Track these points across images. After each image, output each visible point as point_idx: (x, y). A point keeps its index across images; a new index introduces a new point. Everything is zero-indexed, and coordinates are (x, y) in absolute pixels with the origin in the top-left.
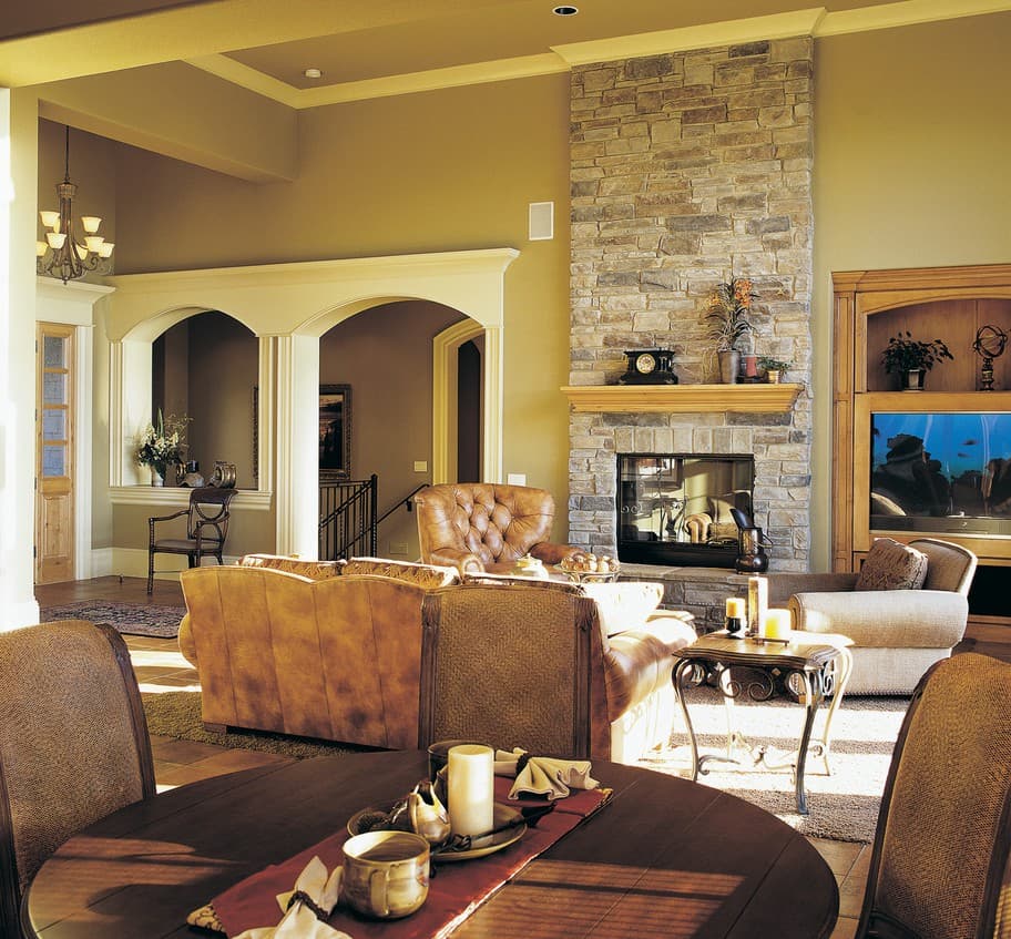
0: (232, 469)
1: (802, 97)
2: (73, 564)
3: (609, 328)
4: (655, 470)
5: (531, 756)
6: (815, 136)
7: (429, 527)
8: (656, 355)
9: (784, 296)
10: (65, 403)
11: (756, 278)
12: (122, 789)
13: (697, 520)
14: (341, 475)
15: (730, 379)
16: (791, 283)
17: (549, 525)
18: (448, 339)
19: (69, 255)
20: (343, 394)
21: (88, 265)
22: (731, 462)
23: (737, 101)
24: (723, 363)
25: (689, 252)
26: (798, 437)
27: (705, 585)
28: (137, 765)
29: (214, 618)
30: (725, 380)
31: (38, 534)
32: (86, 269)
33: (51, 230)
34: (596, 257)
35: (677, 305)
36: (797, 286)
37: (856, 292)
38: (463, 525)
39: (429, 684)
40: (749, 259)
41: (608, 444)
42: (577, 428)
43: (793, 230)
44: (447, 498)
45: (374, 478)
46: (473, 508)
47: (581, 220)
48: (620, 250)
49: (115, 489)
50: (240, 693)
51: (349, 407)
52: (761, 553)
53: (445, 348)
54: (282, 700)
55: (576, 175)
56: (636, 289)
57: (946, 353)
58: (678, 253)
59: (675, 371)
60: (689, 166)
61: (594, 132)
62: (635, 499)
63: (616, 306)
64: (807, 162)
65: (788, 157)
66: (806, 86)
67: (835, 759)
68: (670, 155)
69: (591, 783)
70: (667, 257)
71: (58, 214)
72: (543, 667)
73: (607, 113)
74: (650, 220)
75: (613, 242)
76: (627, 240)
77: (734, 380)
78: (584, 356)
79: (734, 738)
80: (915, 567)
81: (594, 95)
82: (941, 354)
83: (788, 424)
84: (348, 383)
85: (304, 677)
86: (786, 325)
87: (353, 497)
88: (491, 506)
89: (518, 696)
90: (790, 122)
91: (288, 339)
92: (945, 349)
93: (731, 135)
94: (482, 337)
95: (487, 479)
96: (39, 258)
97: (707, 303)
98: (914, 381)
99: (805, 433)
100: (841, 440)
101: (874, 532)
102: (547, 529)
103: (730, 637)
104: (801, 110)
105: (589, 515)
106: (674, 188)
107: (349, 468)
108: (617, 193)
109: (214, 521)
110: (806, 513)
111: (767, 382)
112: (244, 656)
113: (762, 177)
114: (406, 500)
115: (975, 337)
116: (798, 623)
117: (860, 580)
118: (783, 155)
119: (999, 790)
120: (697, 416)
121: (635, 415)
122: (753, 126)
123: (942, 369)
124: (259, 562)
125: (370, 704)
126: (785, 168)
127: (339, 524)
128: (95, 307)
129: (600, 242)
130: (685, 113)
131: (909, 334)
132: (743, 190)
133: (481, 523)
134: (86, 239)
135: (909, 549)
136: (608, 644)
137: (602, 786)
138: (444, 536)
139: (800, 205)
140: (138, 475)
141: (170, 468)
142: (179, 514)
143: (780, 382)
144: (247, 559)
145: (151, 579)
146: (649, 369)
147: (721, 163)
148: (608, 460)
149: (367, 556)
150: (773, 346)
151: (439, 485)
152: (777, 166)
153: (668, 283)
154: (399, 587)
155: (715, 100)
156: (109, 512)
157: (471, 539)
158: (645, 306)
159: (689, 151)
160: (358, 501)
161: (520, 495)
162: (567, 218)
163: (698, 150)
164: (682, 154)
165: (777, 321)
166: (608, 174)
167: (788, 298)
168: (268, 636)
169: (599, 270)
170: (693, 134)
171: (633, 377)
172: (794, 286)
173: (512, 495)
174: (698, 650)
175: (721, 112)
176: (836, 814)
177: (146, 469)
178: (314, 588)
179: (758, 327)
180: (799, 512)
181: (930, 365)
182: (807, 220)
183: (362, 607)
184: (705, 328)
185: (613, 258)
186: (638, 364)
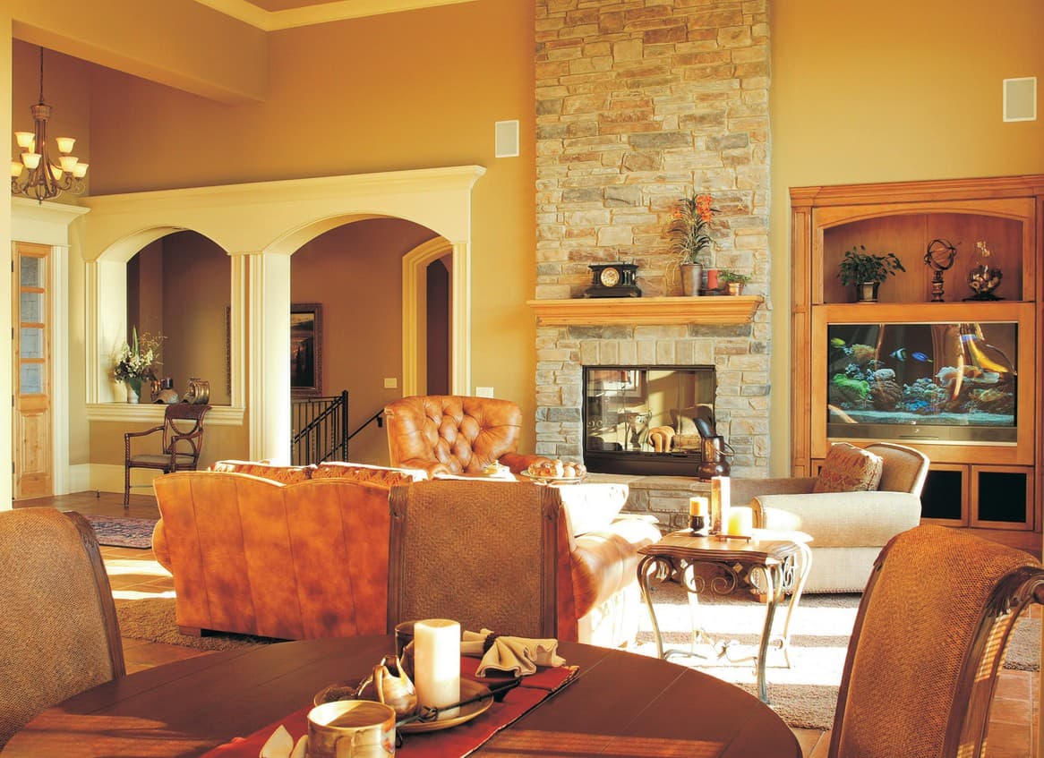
0: (205, 385)
1: (759, 18)
2: (51, 479)
3: (574, 242)
4: (619, 385)
5: (498, 636)
6: (772, 57)
7: (399, 438)
8: (620, 268)
9: (743, 211)
10: (42, 321)
11: (715, 193)
12: (91, 674)
13: (660, 433)
14: (313, 393)
15: (692, 292)
16: (750, 198)
17: (517, 436)
18: (416, 258)
19: (44, 175)
20: (312, 312)
21: (62, 184)
22: (693, 373)
23: (696, 21)
24: (685, 276)
25: (651, 168)
26: (758, 348)
27: (669, 492)
28: (106, 651)
29: (187, 523)
30: (687, 292)
31: (16, 450)
32: (61, 189)
33: (26, 150)
34: (560, 174)
35: (640, 220)
36: (756, 201)
37: (812, 207)
38: (432, 436)
39: (397, 574)
40: (710, 175)
41: (575, 357)
42: (544, 341)
43: (752, 147)
44: (417, 410)
45: (345, 394)
46: (442, 419)
47: (545, 138)
48: (584, 166)
49: (92, 406)
50: (214, 597)
51: (321, 324)
52: (723, 462)
53: (413, 265)
54: (255, 602)
55: (540, 94)
56: (600, 204)
57: (898, 266)
58: (640, 168)
59: (639, 285)
60: (651, 85)
61: (558, 52)
62: (600, 414)
63: (581, 222)
64: (765, 81)
65: (746, 76)
66: (764, 7)
67: (794, 652)
68: (631, 74)
69: (557, 661)
70: (630, 173)
71: (34, 135)
72: (511, 556)
73: (571, 33)
74: (613, 137)
75: (578, 158)
76: (590, 157)
77: (695, 293)
78: (550, 271)
79: (698, 633)
80: (871, 469)
81: (558, 16)
82: (894, 267)
83: (748, 334)
84: (320, 301)
85: (275, 579)
86: (746, 239)
87: (325, 413)
88: (459, 417)
89: (486, 584)
90: (748, 42)
91: (259, 257)
92: (897, 262)
93: (691, 54)
94: (449, 256)
95: (455, 392)
96: (14, 179)
97: (669, 218)
98: (868, 293)
99: (764, 344)
100: (800, 351)
101: (830, 439)
102: (515, 439)
103: (694, 535)
104: (759, 30)
105: (555, 427)
106: (637, 106)
107: (320, 386)
108: (580, 111)
109: (189, 436)
110: (766, 421)
111: (728, 294)
112: (217, 560)
113: (721, 94)
114: (377, 415)
115: (926, 250)
116: (759, 521)
117: (818, 483)
118: (742, 74)
119: (957, 652)
120: (660, 327)
121: (600, 327)
122: (712, 45)
123: (895, 282)
124: (231, 468)
125: (341, 606)
126: (743, 86)
127: (311, 440)
128: (69, 227)
129: (565, 159)
130: (647, 33)
131: (863, 247)
132: (704, 108)
133: (450, 434)
134: (60, 158)
135: (865, 452)
136: (574, 544)
137: (569, 663)
138: (414, 447)
139: (758, 122)
140: (114, 392)
141: (145, 385)
142: (154, 430)
143: (740, 294)
144: (219, 465)
145: (127, 494)
146: (613, 283)
147: (682, 81)
148: (573, 372)
149: (338, 460)
150: (733, 260)
151: (409, 397)
152: (736, 83)
153: (631, 198)
154: (368, 490)
155: (676, 21)
156: (85, 429)
157: (441, 450)
158: (608, 221)
159: (650, 70)
160: (329, 417)
161: (487, 407)
162: (532, 136)
163: (659, 69)
164: (644, 73)
165: (736, 235)
166: (572, 92)
167: (747, 213)
168: (240, 540)
169: (563, 186)
170: (654, 53)
171: (597, 290)
172: (753, 201)
173: (480, 407)
174: (662, 547)
175: (681, 32)
176: (796, 703)
177: (121, 386)
178: (285, 492)
179: (719, 241)
180: (760, 421)
181: (883, 277)
182: (765, 137)
183: (333, 510)
184: (667, 243)
185: (578, 174)
186: (602, 277)
